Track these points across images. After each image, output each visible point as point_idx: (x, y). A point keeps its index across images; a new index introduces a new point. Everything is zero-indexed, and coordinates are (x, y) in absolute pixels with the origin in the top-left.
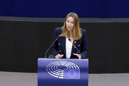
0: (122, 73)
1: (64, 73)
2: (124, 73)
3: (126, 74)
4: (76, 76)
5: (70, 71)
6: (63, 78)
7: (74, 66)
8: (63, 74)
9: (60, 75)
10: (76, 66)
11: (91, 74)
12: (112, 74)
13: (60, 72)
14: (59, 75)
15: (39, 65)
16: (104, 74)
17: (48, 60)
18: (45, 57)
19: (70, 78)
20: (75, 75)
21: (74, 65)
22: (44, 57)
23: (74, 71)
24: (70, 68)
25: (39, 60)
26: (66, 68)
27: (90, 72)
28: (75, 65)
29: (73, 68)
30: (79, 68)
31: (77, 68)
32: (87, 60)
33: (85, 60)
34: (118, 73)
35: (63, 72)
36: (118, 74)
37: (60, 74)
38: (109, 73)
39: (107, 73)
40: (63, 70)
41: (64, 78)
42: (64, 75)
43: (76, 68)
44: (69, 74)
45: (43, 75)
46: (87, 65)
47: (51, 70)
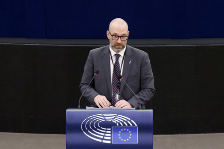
0: (211, 133)
2: (214, 133)
3: (217, 134)
5: (121, 131)
6: (109, 142)
12: (194, 134)
15: (68, 120)
16: (180, 135)
18: (79, 106)
20: (131, 136)
21: (127, 120)
22: (77, 107)
23: (129, 131)
24: (122, 125)
25: (69, 112)
26: (115, 125)
27: (157, 132)
28: (130, 119)
29: (126, 125)
31: (134, 125)
32: (151, 111)
35: (110, 132)
36: (203, 134)
38: (188, 133)
39: (186, 133)
40: (110, 129)
41: (111, 142)
43: (131, 125)
44: (119, 135)
45: (75, 138)
46: (151, 120)
47: (89, 129)
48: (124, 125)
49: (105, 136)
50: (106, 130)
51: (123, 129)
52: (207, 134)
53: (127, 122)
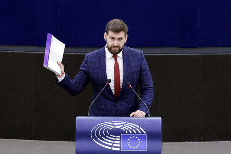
1: (120, 141)
3: (225, 142)
5: (130, 138)
6: (118, 149)
7: (137, 129)
8: (119, 142)
9: (114, 145)
10: (141, 128)
11: (167, 142)
12: (201, 142)
13: (114, 139)
14: (111, 144)
15: (78, 127)
16: (188, 143)
20: (139, 144)
21: (136, 127)
22: (86, 115)
23: (138, 138)
24: (131, 132)
25: (78, 120)
26: (124, 132)
27: (165, 140)
28: (138, 127)
29: (135, 132)
30: (145, 133)
31: (142, 133)
32: (160, 118)
33: (156, 120)
34: (212, 141)
37: (113, 143)
38: (196, 141)
39: (193, 141)
40: (119, 137)
41: (120, 149)
42: (120, 144)
43: (140, 132)
44: (128, 142)
47: (98, 136)
48: (133, 133)
51: (132, 136)
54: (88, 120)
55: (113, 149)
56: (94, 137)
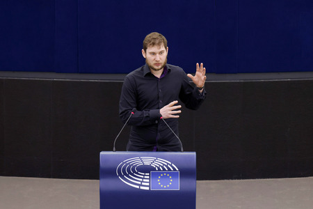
1: (149, 179)
2: (264, 178)
4: (172, 185)
5: (160, 176)
6: (148, 188)
7: (169, 166)
8: (148, 181)
9: (143, 184)
10: (173, 165)
12: (241, 180)
14: (140, 183)
15: (102, 164)
16: (225, 181)
17: (119, 156)
18: (114, 149)
19: (162, 188)
20: (171, 182)
21: (168, 163)
22: (112, 150)
23: (170, 176)
24: (162, 169)
25: (103, 155)
27: (200, 178)
28: (170, 163)
29: (167, 170)
30: (177, 170)
31: (175, 169)
32: (194, 154)
34: (253, 178)
35: (148, 177)
36: (252, 180)
37: (142, 182)
38: (235, 179)
39: (232, 179)
40: (148, 174)
41: (150, 188)
42: (149, 182)
43: (172, 170)
44: (159, 180)
45: (110, 184)
46: (193, 164)
47: (125, 174)
48: (164, 169)
49: (143, 182)
50: (144, 175)
51: (163, 173)
52: (257, 180)
53: (167, 166)
54: (114, 155)
55: (142, 188)
56: (120, 174)
